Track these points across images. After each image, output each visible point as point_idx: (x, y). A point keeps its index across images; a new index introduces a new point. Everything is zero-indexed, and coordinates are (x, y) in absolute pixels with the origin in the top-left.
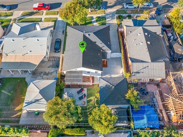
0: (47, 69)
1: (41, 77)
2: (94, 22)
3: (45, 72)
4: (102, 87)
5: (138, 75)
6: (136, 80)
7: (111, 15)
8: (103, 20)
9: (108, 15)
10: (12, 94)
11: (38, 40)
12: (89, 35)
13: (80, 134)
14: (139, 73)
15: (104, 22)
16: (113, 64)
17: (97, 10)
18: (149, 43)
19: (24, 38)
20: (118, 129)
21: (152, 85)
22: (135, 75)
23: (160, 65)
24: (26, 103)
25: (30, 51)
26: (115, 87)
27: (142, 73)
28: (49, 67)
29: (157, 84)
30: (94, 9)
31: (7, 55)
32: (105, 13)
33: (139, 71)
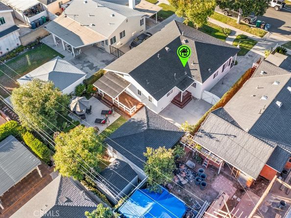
0: (99, 62)
1: (82, 67)
2: (230, 40)
3: (92, 64)
4: (132, 120)
5: (207, 139)
6: (197, 147)
7: (269, 43)
8: (248, 43)
9: (265, 40)
10: (32, 64)
11: (113, 15)
12: (187, 41)
13: (35, 151)
14: (211, 137)
15: (247, 47)
16: (196, 110)
17: (254, 27)
18: (279, 104)
19: (100, 5)
20: (96, 191)
21: (230, 182)
22: (201, 137)
23: (262, 147)
24: (26, 77)
25: (93, 25)
26: (148, 130)
27: (217, 141)
28: (103, 61)
29: (241, 186)
30: (249, 23)
31: (66, 17)
32: (262, 37)
33: (213, 135)
